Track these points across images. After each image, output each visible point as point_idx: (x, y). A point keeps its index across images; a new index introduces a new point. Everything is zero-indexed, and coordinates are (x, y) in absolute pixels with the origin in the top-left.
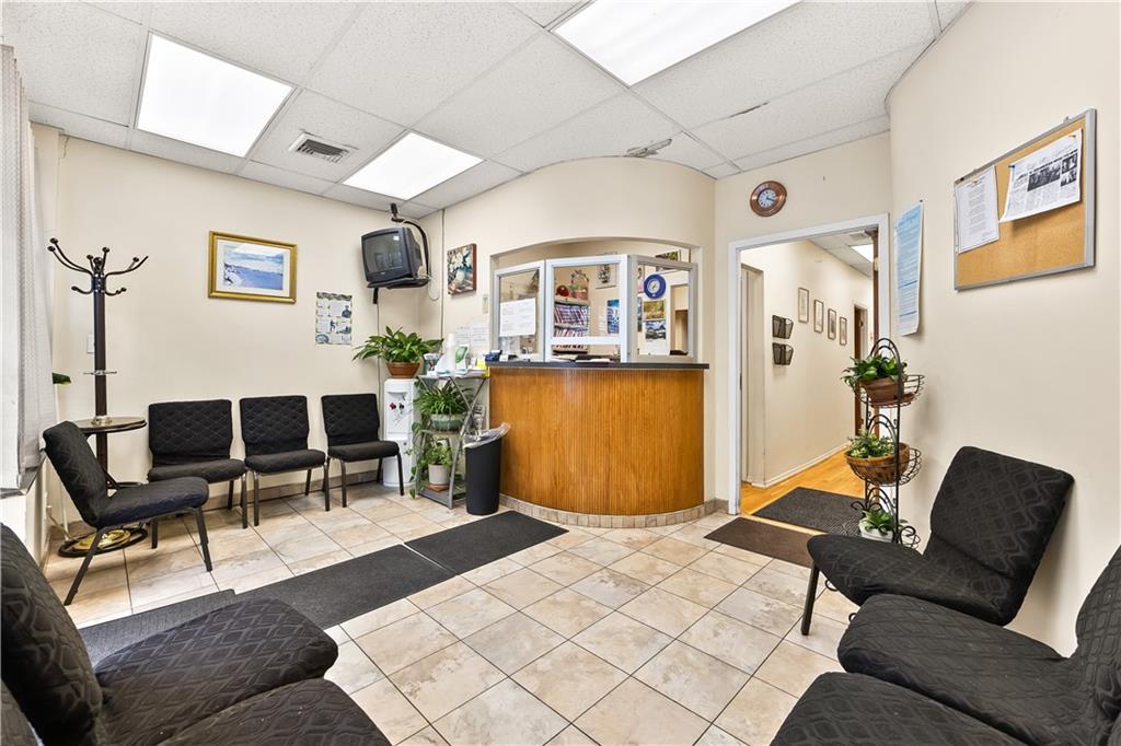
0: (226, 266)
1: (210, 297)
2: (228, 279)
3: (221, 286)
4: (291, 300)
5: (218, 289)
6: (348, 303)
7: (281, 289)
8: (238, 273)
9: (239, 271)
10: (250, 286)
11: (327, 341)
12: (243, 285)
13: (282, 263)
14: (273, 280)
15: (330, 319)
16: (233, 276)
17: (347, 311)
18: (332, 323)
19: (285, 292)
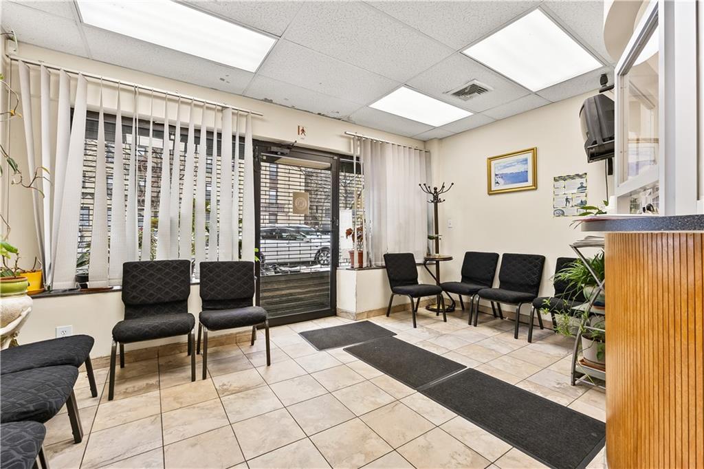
0: (496, 175)
1: (490, 194)
2: (497, 183)
3: (494, 188)
4: (534, 187)
5: (492, 190)
6: (583, 180)
7: (527, 181)
8: (502, 177)
9: (503, 176)
10: (509, 184)
11: (563, 214)
12: (505, 184)
13: (527, 163)
14: (522, 177)
15: (565, 197)
16: (500, 180)
17: (582, 187)
18: (567, 199)
19: (530, 182)
